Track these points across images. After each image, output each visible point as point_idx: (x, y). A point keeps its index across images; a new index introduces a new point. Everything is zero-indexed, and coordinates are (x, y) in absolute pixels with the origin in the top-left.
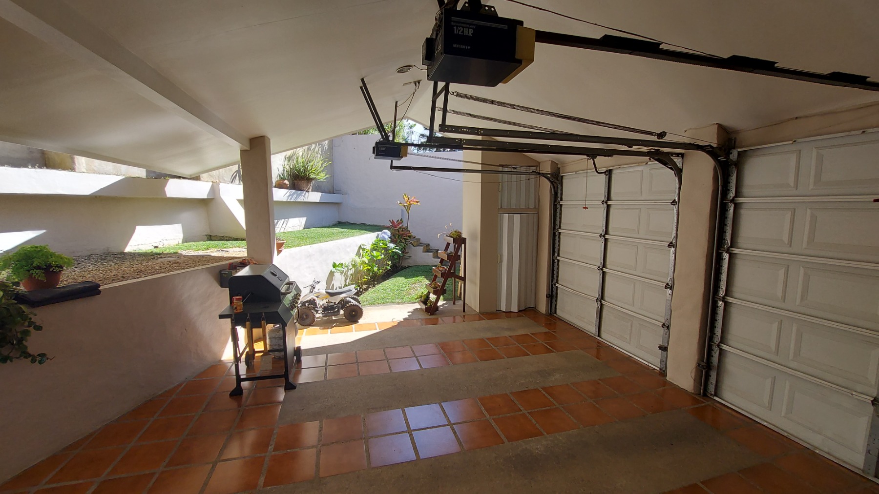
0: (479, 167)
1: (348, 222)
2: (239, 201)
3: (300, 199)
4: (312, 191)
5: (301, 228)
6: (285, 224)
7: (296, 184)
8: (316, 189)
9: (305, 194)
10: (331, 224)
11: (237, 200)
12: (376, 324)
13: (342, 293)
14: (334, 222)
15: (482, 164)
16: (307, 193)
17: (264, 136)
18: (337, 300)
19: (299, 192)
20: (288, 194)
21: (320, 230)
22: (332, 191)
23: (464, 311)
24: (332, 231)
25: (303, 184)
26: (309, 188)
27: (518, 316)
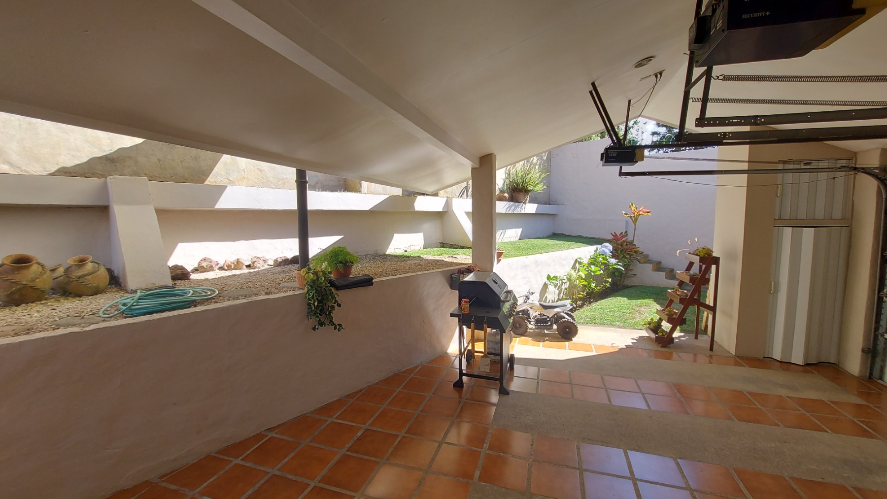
0: (745, 166)
1: (563, 234)
2: (467, 213)
3: (518, 211)
4: (529, 202)
5: (517, 239)
6: (502, 235)
7: (514, 196)
8: (532, 201)
9: (522, 205)
10: (545, 236)
11: (465, 212)
12: (593, 346)
13: (556, 307)
14: (549, 233)
15: (749, 162)
16: (524, 205)
17: (491, 154)
18: (550, 313)
19: (517, 204)
20: (507, 206)
21: (536, 241)
22: (548, 202)
23: (711, 349)
24: (547, 242)
25: (521, 196)
26: (526, 200)
27: (804, 372)
